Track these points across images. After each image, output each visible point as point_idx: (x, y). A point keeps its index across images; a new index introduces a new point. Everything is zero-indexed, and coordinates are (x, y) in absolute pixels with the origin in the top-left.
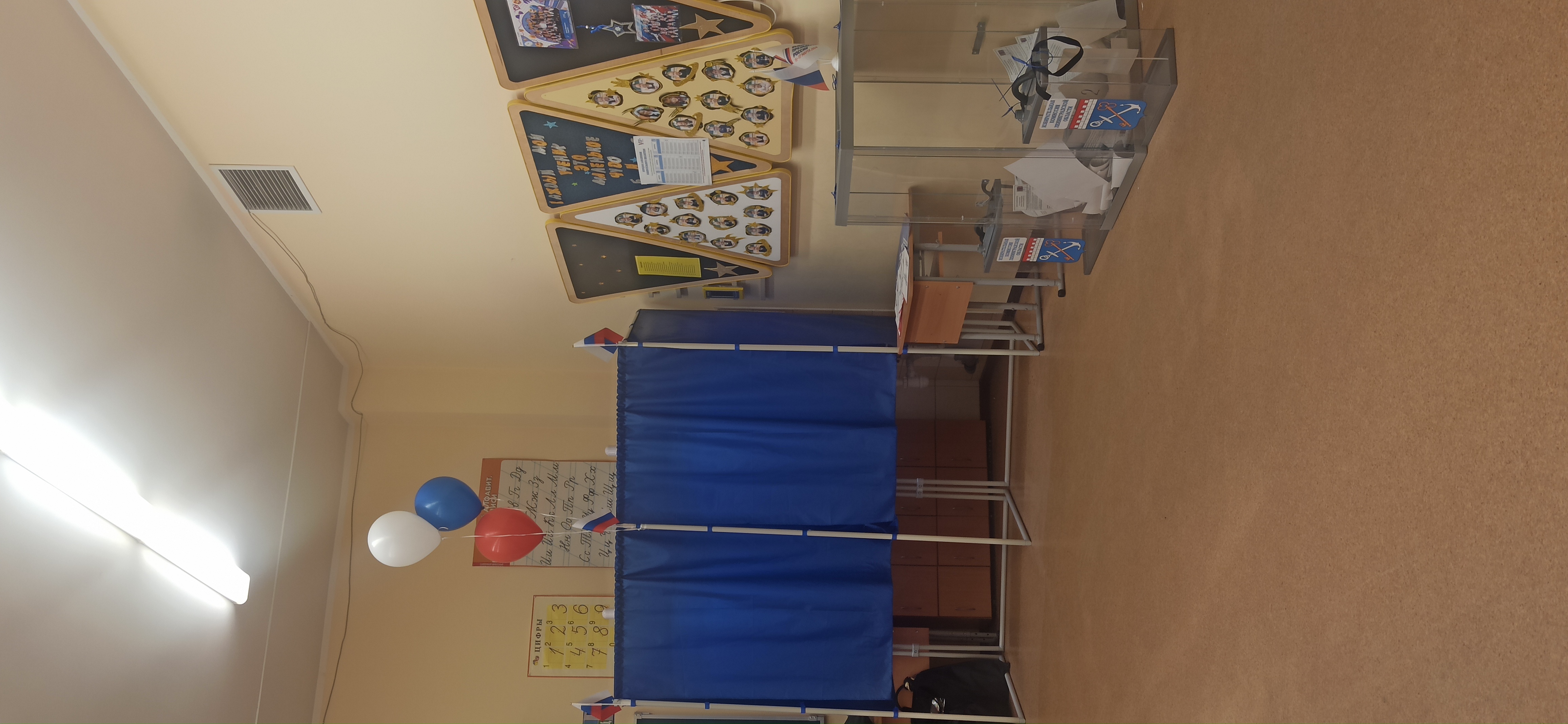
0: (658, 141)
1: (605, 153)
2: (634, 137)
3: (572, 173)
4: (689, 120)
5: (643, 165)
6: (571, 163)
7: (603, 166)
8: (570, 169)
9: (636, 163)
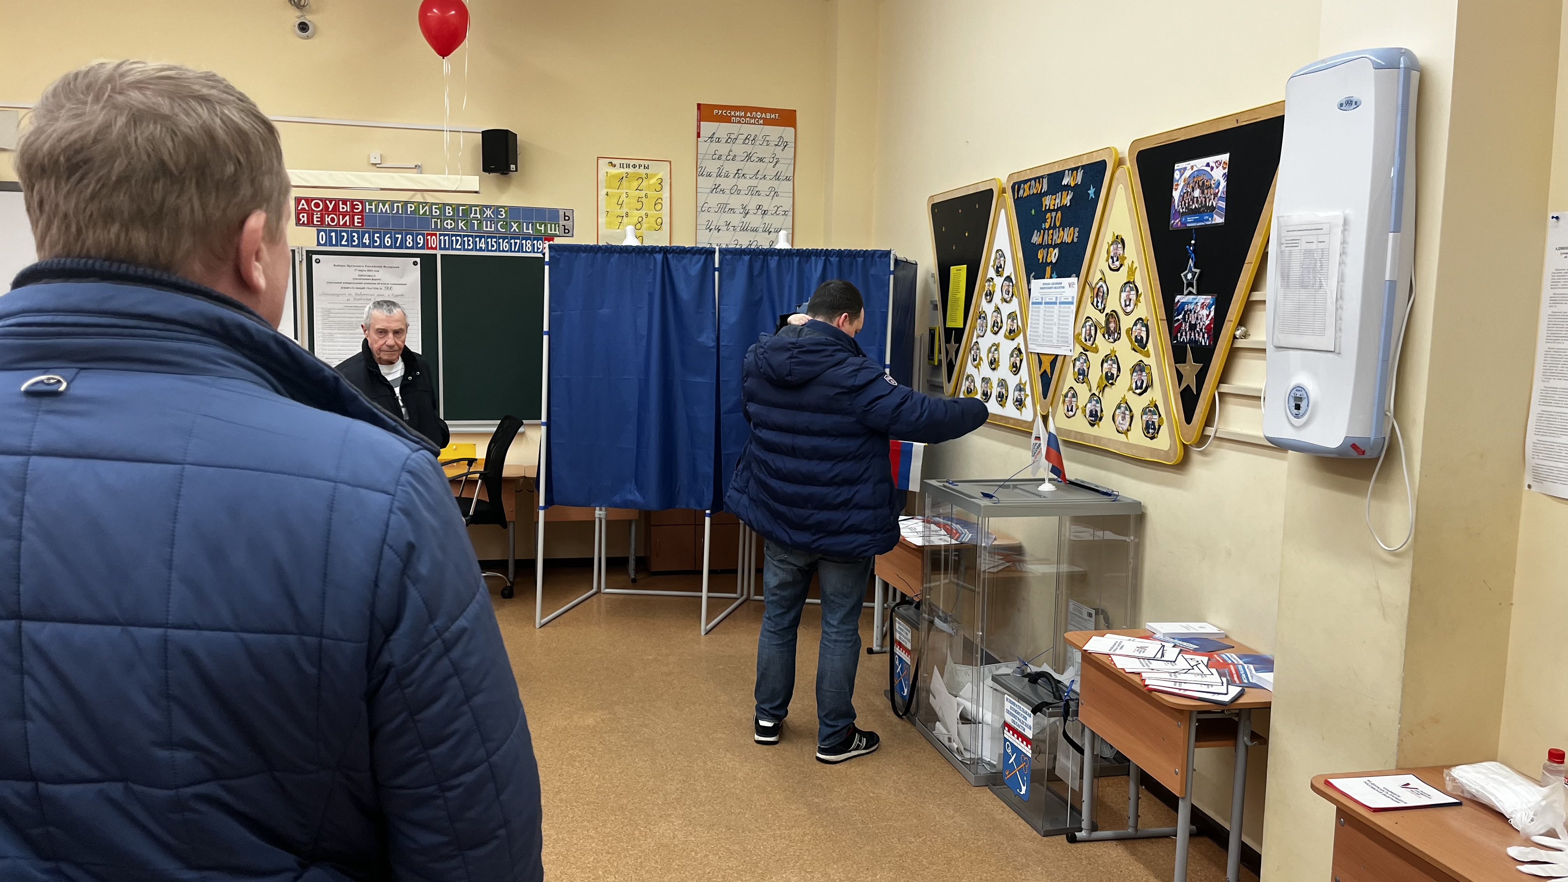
0: (1072, 303)
1: (1062, 246)
2: (1077, 278)
3: (1043, 209)
4: (1092, 339)
5: (1049, 284)
6: (1054, 210)
7: (1050, 243)
8: (1047, 207)
9: (1051, 277)
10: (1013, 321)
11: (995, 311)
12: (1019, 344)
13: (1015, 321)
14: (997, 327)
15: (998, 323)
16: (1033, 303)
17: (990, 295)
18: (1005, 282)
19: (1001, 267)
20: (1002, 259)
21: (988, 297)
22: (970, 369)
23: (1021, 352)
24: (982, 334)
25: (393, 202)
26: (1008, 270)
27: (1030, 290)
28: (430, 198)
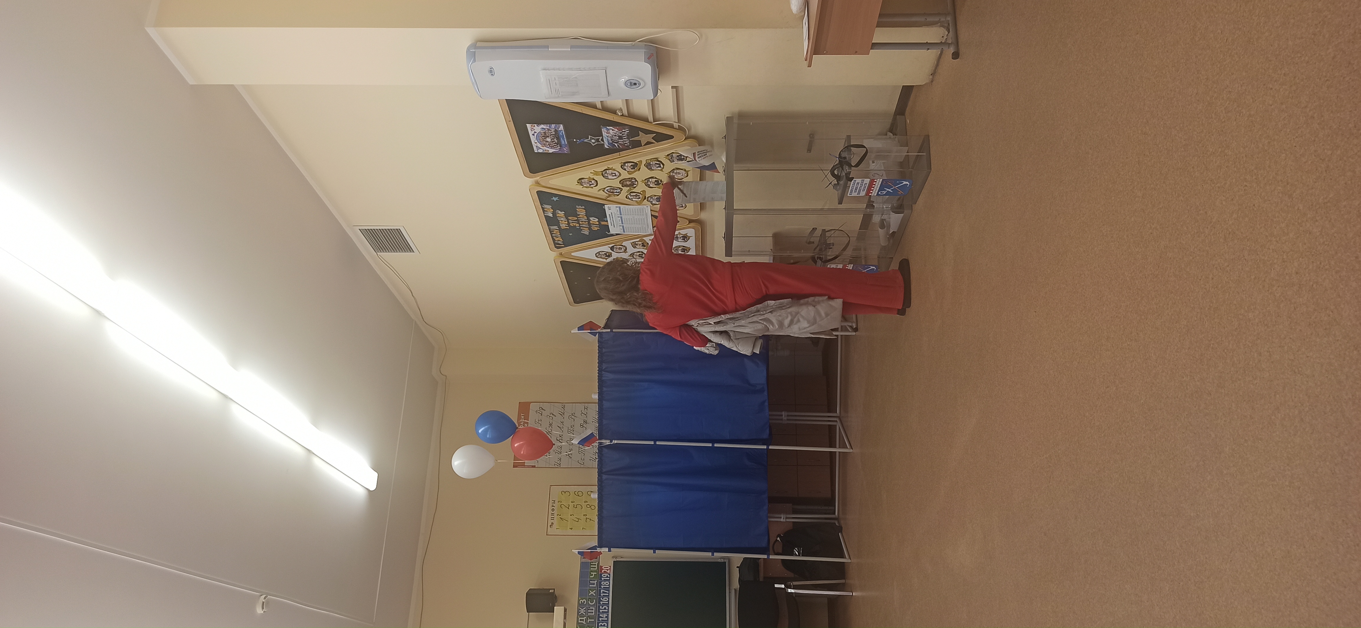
0: (620, 207)
1: (588, 216)
2: (605, 205)
3: (568, 228)
4: (638, 194)
5: (611, 222)
6: (568, 222)
7: (587, 223)
8: (567, 225)
9: (607, 221)
10: (637, 245)
19: (605, 254)
20: (601, 253)
26: (607, 249)
27: (617, 234)
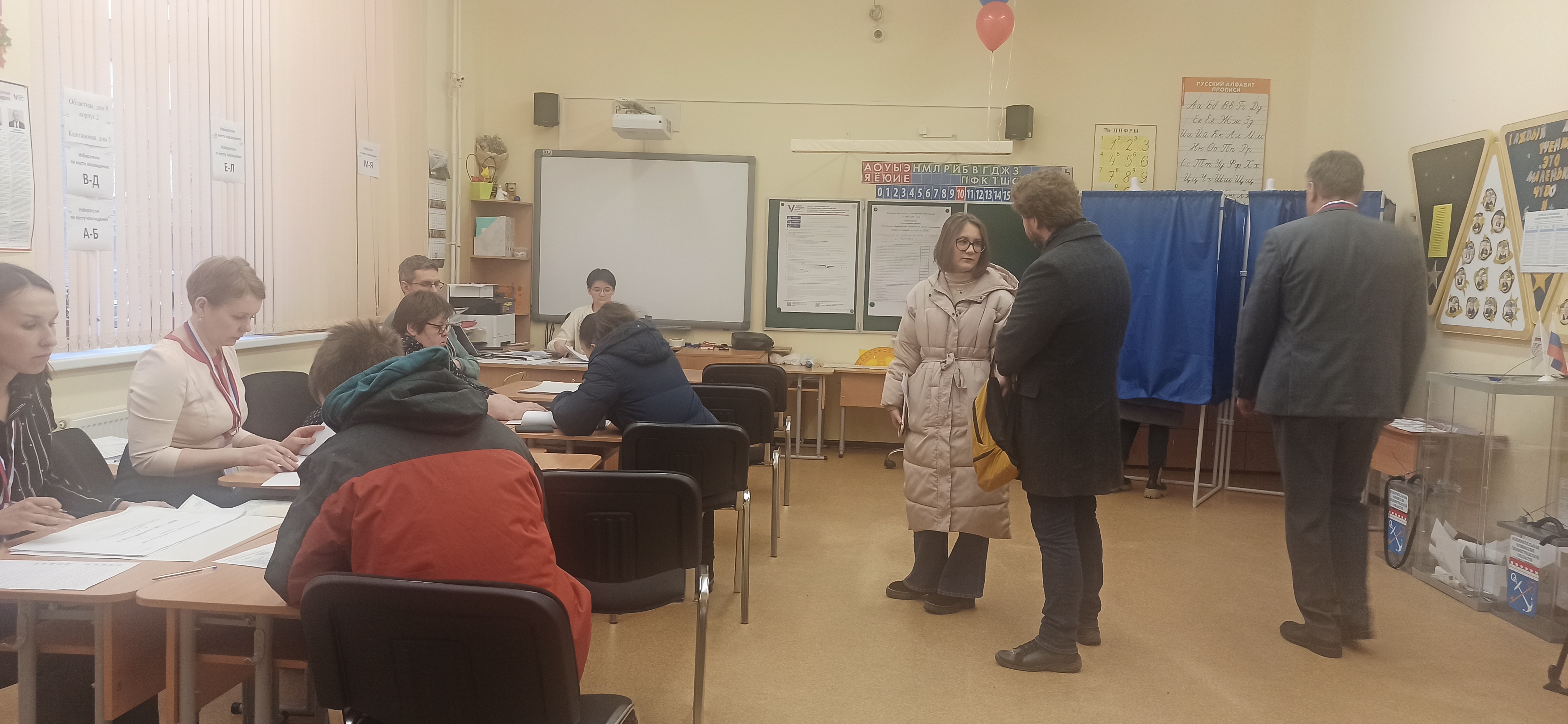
1: (1560, 183)
6: (1551, 153)
7: (1547, 181)
8: (1545, 152)
9: (1548, 209)
10: (1504, 247)
11: (1483, 241)
12: (1510, 267)
13: (1507, 248)
14: (1486, 254)
15: (1487, 251)
16: (1526, 232)
17: (1478, 228)
18: (1496, 216)
19: (1491, 203)
20: (1494, 196)
21: (1477, 229)
22: (1454, 291)
23: (1512, 274)
24: (1468, 261)
25: (934, 164)
26: (1500, 205)
27: (1523, 221)
28: (962, 160)
